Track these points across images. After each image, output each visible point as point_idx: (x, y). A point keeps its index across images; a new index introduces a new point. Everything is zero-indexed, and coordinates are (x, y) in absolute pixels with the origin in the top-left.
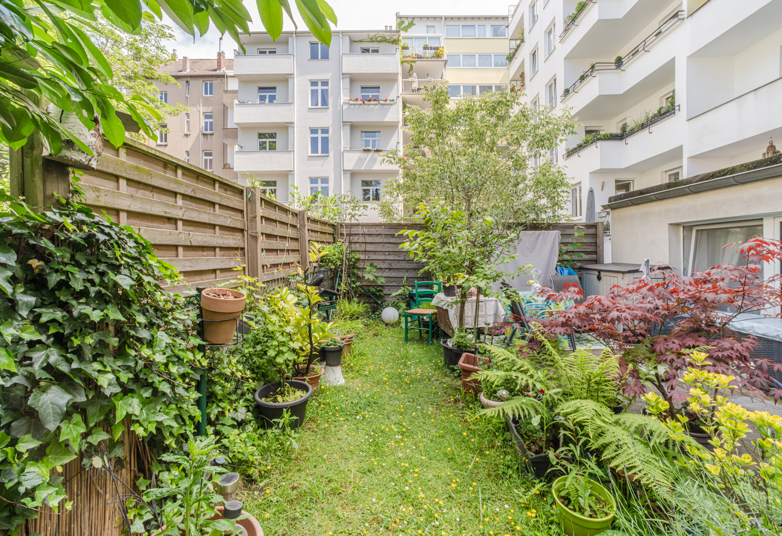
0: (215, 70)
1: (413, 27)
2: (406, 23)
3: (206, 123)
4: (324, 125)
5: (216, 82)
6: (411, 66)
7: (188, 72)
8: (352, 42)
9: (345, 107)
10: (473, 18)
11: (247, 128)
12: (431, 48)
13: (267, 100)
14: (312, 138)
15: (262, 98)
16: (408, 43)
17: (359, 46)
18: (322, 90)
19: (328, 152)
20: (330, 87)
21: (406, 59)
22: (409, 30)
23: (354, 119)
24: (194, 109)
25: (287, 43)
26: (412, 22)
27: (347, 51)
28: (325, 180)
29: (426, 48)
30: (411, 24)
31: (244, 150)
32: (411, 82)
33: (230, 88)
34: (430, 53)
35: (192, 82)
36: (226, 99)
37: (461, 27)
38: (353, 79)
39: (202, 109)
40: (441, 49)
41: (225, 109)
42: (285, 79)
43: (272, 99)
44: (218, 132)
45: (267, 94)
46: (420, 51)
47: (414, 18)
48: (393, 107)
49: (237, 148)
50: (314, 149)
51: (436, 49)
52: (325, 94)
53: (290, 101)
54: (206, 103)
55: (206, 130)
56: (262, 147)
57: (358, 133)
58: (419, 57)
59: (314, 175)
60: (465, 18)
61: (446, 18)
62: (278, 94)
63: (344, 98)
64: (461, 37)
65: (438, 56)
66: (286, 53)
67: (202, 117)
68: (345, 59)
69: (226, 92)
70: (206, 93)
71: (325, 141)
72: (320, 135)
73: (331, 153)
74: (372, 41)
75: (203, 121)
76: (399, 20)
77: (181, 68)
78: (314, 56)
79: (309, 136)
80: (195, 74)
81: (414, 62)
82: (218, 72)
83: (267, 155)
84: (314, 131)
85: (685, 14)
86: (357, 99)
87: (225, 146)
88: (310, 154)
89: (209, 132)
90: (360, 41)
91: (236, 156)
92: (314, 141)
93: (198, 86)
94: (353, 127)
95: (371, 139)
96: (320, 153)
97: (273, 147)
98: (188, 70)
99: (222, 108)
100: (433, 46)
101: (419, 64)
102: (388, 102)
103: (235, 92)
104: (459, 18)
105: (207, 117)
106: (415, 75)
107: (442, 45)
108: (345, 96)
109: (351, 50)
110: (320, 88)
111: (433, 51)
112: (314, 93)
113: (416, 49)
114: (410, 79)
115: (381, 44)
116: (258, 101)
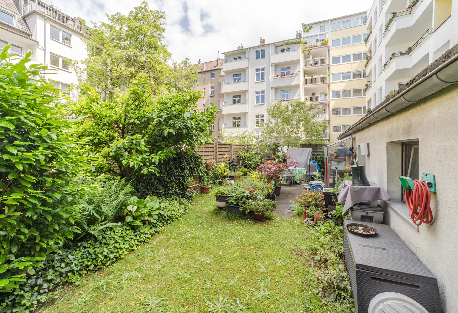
0: (216, 67)
1: (312, 29)
2: (308, 28)
3: (212, 91)
4: (262, 89)
5: (216, 72)
6: (309, 52)
7: (205, 69)
8: (276, 47)
9: (272, 80)
10: (349, 16)
11: (228, 94)
12: (320, 41)
13: (237, 81)
14: (257, 96)
15: (235, 80)
16: (307, 40)
17: (279, 49)
18: (262, 73)
19: (264, 102)
20: (265, 71)
21: (306, 49)
22: (310, 31)
23: (277, 85)
24: (207, 86)
25: (245, 53)
26: (311, 26)
27: (274, 52)
28: (263, 116)
29: (317, 41)
30: (311, 28)
31: (227, 104)
32: (309, 61)
33: (222, 75)
34: (319, 43)
35: (206, 74)
36: (220, 80)
37: (341, 23)
38: (276, 65)
39: (210, 85)
40: (326, 40)
41: (220, 84)
42: (245, 70)
43: (239, 79)
44: (216, 95)
45: (237, 78)
46: (314, 43)
47: (312, 24)
48: (296, 77)
49: (224, 104)
50: (258, 102)
51: (324, 40)
52: (263, 74)
53: (247, 80)
54: (212, 82)
55: (212, 94)
56: (235, 102)
57: (279, 91)
58: (314, 47)
59: (257, 114)
60: (344, 17)
61: (331, 20)
62: (242, 77)
63: (272, 75)
64: (341, 28)
65: (324, 44)
66: (245, 58)
67: (210, 88)
68: (272, 57)
69: (220, 76)
70: (212, 78)
71: (263, 97)
72: (260, 95)
73: (266, 103)
74: (286, 44)
75: (210, 90)
76: (304, 27)
77: (202, 68)
78: (258, 57)
79: (255, 95)
80: (207, 70)
81: (311, 50)
82: (217, 68)
83: (237, 106)
84: (257, 93)
85: (433, 30)
86: (278, 76)
87: (219, 101)
88: (256, 104)
89: (213, 95)
90: (280, 46)
91: (223, 107)
92: (258, 97)
93: (209, 75)
94: (276, 89)
95: (286, 94)
96: (260, 103)
97: (239, 102)
98: (205, 68)
99: (218, 84)
100: (322, 39)
101: (313, 50)
102: (294, 75)
103: (223, 76)
104: (340, 18)
105: (212, 88)
106: (311, 56)
107: (327, 37)
108: (272, 74)
109: (276, 52)
110: (260, 72)
111: (322, 42)
112: (258, 75)
113: (312, 42)
114: (308, 59)
115: (291, 45)
116: (233, 82)
